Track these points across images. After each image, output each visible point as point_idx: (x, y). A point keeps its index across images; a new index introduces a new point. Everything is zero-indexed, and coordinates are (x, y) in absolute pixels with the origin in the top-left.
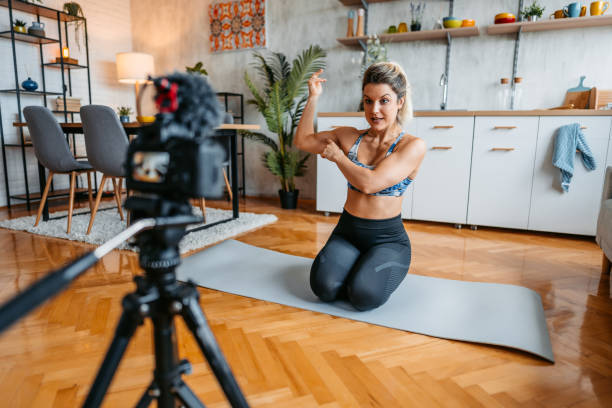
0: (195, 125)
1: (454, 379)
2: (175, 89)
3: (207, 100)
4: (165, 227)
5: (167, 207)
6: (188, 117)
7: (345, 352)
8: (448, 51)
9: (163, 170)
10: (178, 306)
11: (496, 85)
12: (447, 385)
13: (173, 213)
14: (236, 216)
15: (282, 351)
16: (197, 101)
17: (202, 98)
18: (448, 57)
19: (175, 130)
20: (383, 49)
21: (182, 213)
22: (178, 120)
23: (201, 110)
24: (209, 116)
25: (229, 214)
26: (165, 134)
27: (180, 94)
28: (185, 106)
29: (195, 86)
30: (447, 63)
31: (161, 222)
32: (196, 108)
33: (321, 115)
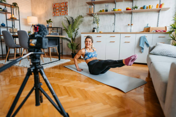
0: (42, 34)
1: (106, 93)
2: (38, 27)
3: (45, 29)
4: (36, 54)
5: (36, 50)
6: (41, 33)
7: (82, 88)
8: (115, 17)
9: (36, 43)
10: (39, 70)
11: (127, 26)
12: (104, 94)
13: (37, 51)
14: (59, 60)
16: (42, 29)
17: (43, 29)
18: (115, 18)
19: (38, 35)
20: (98, 16)
21: (39, 52)
22: (39, 33)
23: (43, 31)
24: (45, 33)
26: (36, 36)
27: (39, 28)
28: (40, 30)
29: (42, 26)
30: (115, 20)
31: (35, 53)
33: (82, 33)
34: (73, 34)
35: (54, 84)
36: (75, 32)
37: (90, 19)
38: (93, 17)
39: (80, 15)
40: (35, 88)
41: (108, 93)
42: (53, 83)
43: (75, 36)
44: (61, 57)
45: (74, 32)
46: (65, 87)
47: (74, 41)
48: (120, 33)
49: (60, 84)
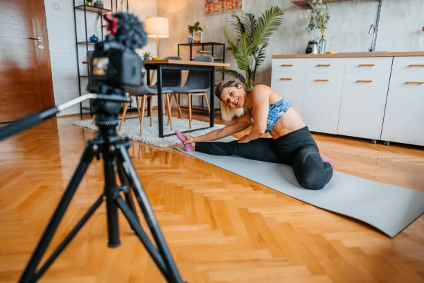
0: (128, 43)
1: (323, 234)
2: (116, 20)
3: (135, 27)
4: (105, 101)
5: (105, 88)
6: (122, 37)
7: (252, 210)
8: (380, 6)
9: (106, 68)
10: (113, 148)
11: (418, 32)
12: (318, 239)
13: (109, 93)
14: (212, 126)
15: (213, 205)
16: (127, 27)
17: (131, 25)
18: (379, 11)
19: (115, 45)
20: (324, 7)
21: (116, 94)
22: (117, 40)
23: (131, 33)
24: (137, 37)
25: (208, 124)
26: (107, 46)
27: (118, 24)
28: (121, 31)
29: (127, 18)
30: (378, 16)
31: (101, 96)
32: (127, 32)
33: (275, 57)
34: (251, 61)
35: (181, 187)
36: (257, 55)
37: (301, 16)
38: (309, 11)
39: (274, 6)
40: (105, 198)
41: (330, 237)
42: (180, 185)
43: (257, 65)
44: (215, 120)
45: (253, 53)
46: (207, 200)
47: (254, 80)
48: (393, 55)
49: (197, 191)
